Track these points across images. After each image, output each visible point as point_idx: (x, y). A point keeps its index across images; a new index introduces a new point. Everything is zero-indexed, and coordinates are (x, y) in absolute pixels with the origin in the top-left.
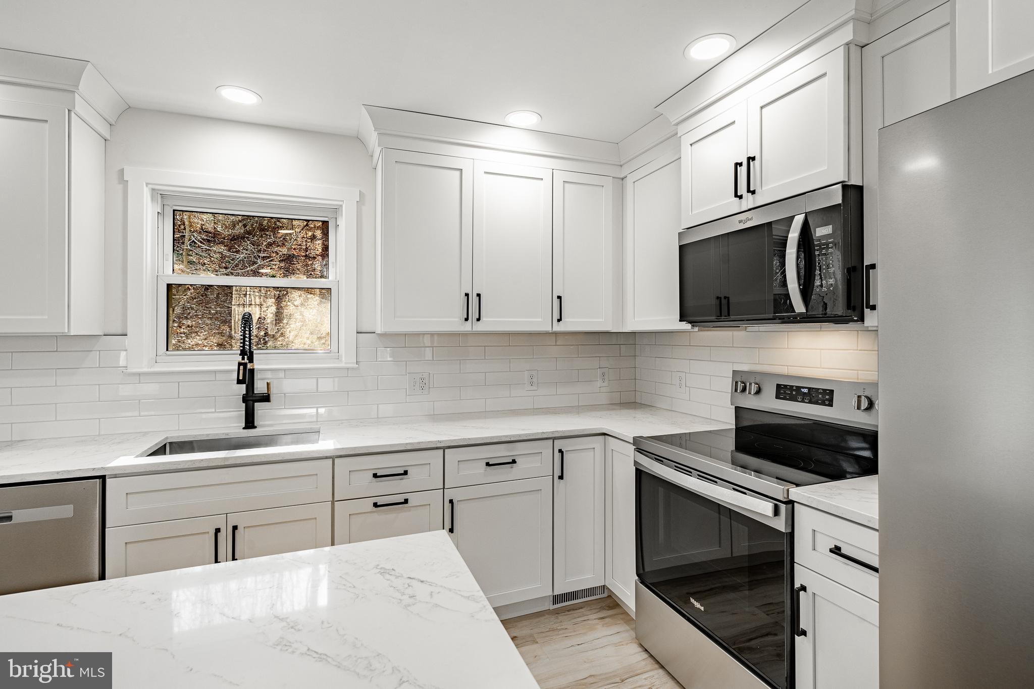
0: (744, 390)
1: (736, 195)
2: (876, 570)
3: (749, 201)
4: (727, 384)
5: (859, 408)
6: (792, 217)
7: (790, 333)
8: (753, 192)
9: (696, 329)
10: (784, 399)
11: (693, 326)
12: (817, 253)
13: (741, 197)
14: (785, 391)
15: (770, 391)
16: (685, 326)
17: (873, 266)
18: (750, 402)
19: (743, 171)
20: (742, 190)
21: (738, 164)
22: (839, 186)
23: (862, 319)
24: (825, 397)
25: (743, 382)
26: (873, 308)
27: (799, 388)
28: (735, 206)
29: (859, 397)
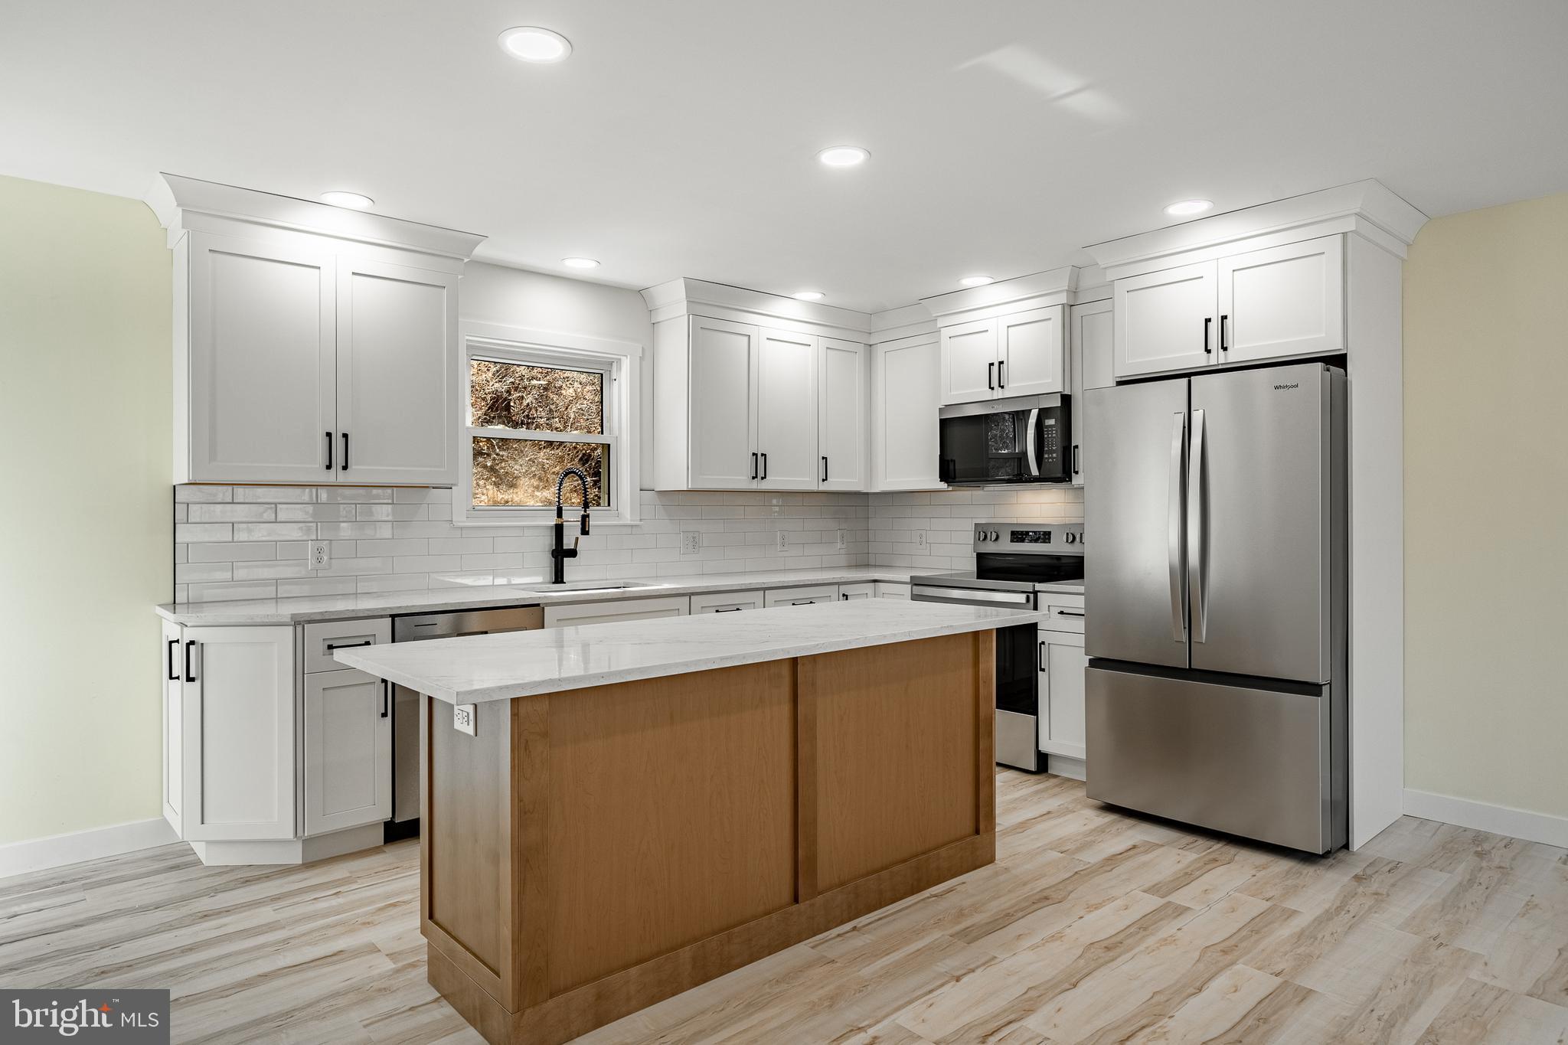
0: (985, 537)
1: (990, 388)
2: (1083, 615)
3: (998, 394)
4: (970, 537)
5: (1067, 541)
6: (1030, 410)
7: (1019, 493)
8: (1002, 387)
9: (950, 488)
10: (1017, 542)
11: (948, 485)
12: (1046, 436)
13: (993, 389)
14: (1018, 536)
15: (1006, 538)
16: (943, 486)
17: (1076, 447)
18: (990, 547)
19: (995, 369)
20: (995, 383)
21: (992, 364)
22: (1059, 394)
23: (1070, 480)
24: (1045, 537)
25: (984, 532)
26: (1077, 473)
27: (1027, 533)
28: (988, 395)
29: (1067, 534)
